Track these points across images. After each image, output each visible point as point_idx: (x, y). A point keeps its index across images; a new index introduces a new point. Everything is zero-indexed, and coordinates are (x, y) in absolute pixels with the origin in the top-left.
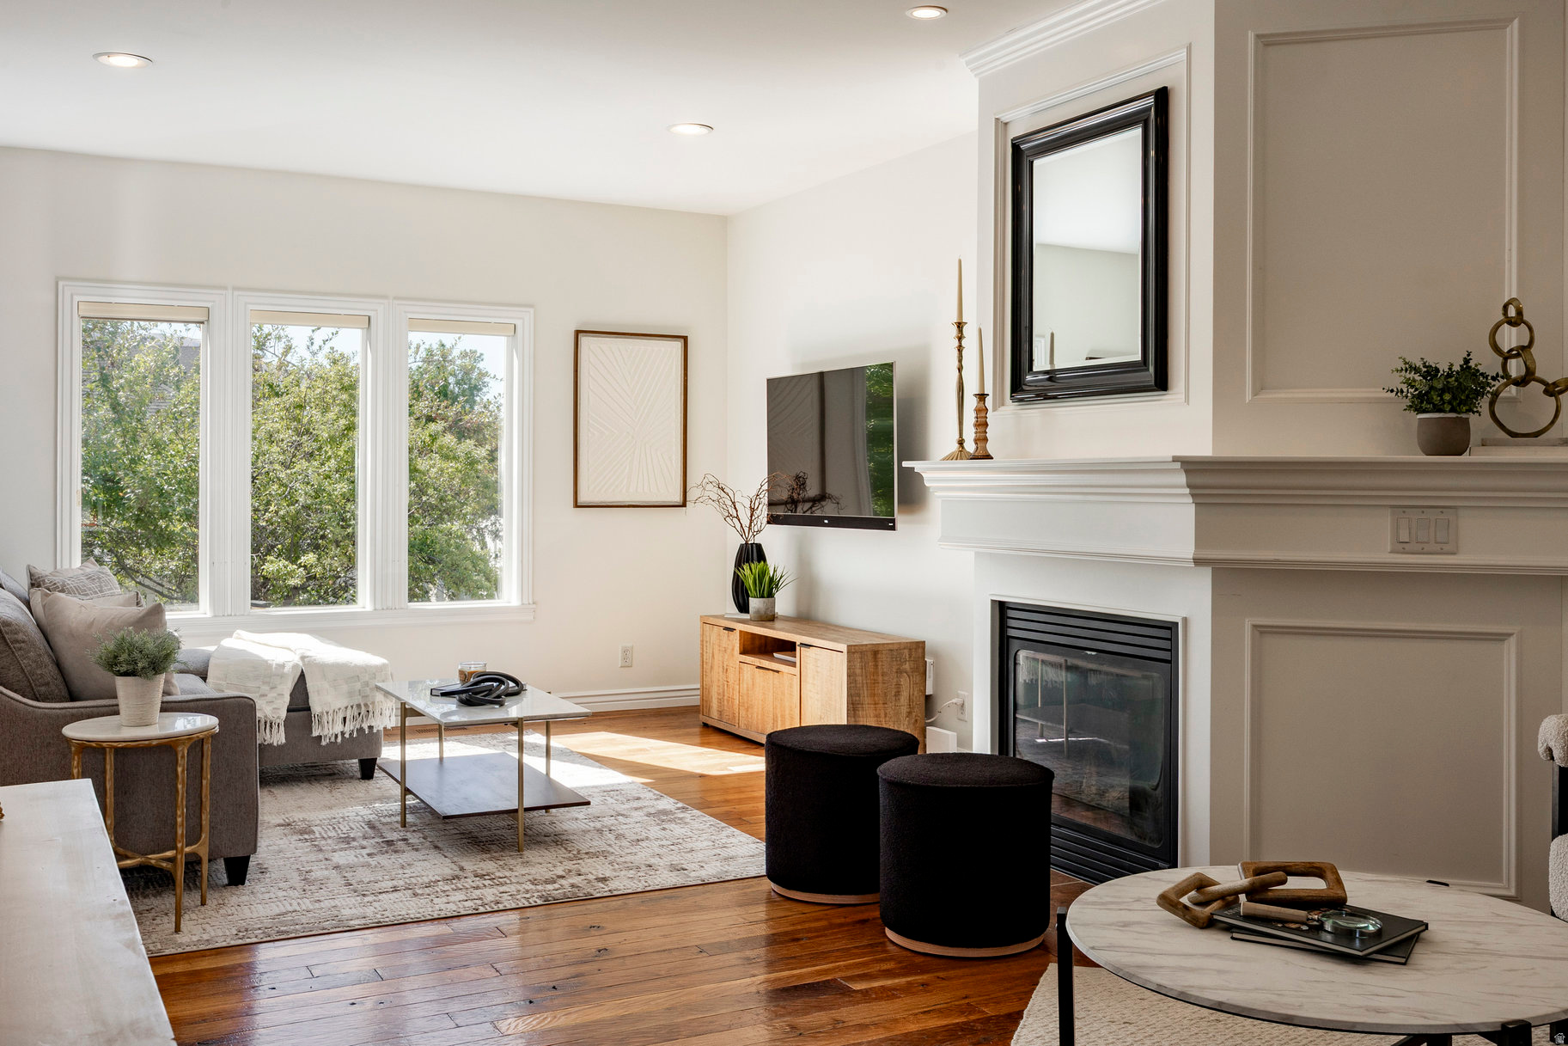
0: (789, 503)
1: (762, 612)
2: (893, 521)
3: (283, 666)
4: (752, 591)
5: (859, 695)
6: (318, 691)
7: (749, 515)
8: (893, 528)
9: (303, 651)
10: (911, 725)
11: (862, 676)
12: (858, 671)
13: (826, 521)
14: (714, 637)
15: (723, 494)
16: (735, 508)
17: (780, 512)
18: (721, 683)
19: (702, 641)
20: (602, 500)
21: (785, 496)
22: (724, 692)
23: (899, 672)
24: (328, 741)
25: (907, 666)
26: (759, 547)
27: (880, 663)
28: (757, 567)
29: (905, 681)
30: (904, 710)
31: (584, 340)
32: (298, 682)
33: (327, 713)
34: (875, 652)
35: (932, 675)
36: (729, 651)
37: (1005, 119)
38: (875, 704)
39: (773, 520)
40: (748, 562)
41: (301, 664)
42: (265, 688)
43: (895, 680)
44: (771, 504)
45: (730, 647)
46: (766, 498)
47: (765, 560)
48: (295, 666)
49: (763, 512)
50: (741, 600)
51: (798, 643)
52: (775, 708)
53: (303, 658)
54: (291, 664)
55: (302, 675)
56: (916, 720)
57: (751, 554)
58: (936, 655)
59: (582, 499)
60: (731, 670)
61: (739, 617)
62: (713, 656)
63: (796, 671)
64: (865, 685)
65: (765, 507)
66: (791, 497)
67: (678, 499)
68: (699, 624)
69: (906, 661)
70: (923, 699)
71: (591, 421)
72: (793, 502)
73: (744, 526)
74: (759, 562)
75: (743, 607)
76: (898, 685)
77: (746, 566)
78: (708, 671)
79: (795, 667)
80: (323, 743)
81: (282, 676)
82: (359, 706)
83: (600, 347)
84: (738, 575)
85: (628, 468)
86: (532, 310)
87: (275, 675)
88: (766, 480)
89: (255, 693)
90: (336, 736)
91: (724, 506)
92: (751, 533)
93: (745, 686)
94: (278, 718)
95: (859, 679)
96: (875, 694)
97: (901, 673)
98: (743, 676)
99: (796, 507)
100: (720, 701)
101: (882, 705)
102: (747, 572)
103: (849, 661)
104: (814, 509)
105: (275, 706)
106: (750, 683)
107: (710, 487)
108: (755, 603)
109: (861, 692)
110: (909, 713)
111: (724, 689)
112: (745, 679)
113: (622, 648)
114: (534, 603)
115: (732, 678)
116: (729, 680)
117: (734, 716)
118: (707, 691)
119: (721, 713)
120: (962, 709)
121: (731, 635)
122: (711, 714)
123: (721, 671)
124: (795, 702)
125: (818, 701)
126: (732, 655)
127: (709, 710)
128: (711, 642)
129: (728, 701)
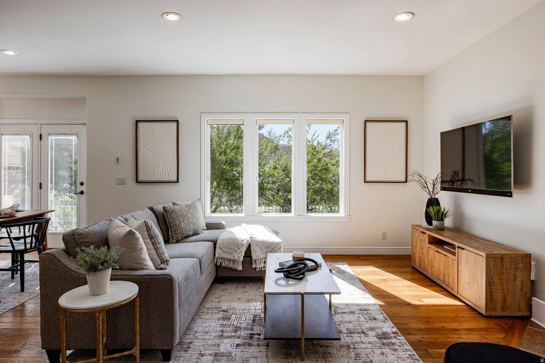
0: (450, 182)
1: (439, 226)
2: (511, 193)
3: (243, 241)
4: (434, 218)
5: (492, 278)
6: (255, 251)
7: (432, 187)
8: (511, 196)
9: (251, 235)
10: (523, 296)
11: (494, 269)
12: (492, 267)
13: (470, 191)
14: (417, 234)
15: (421, 179)
16: (427, 184)
17: (446, 185)
18: (420, 253)
19: (412, 235)
20: (375, 180)
21: (448, 179)
22: (421, 257)
23: (516, 268)
24: (259, 269)
25: (520, 266)
26: (437, 199)
27: (505, 264)
28: (436, 208)
29: (519, 273)
30: (519, 288)
31: (368, 123)
32: (248, 247)
33: (258, 259)
34: (502, 258)
35: (534, 270)
36: (423, 241)
38: (502, 283)
39: (443, 189)
40: (432, 206)
41: (250, 240)
42: (236, 249)
43: (513, 272)
44: (442, 182)
45: (424, 240)
46: (440, 180)
47: (439, 205)
48: (248, 241)
49: (439, 186)
50: (429, 220)
51: (457, 246)
52: (444, 270)
53: (251, 238)
54: (246, 240)
55: (250, 245)
56: (526, 293)
57: (433, 202)
58: (538, 261)
59: (367, 179)
60: (424, 249)
61: (428, 228)
62: (417, 241)
63: (456, 258)
64: (496, 274)
65: (440, 184)
66: (452, 180)
67: (403, 179)
68: (411, 228)
69: (520, 263)
70: (529, 283)
71: (370, 152)
72: (452, 182)
73: (430, 191)
74: (437, 206)
75: (430, 223)
76: (515, 275)
77: (431, 208)
78: (415, 247)
79: (455, 255)
80: (257, 270)
81: (242, 245)
83: (374, 126)
84: (427, 211)
85: (384, 169)
86: (349, 114)
87: (240, 244)
88: (440, 173)
89: (233, 250)
90: (262, 268)
91: (422, 183)
92: (433, 194)
93: (430, 257)
94: (240, 260)
95: (493, 271)
96: (501, 279)
97: (517, 269)
98: (430, 253)
99: (454, 184)
100: (420, 260)
101: (505, 284)
102: (432, 210)
103: (487, 261)
104: (462, 185)
105: (239, 256)
106: (433, 256)
107: (416, 175)
108: (435, 223)
109: (494, 277)
110: (521, 290)
111: (421, 256)
112: (430, 254)
113: (382, 232)
114: (350, 215)
115: (425, 252)
116: (423, 253)
117: (425, 268)
118: (414, 255)
119: (420, 265)
121: (424, 235)
122: (416, 264)
123: (420, 248)
124: (455, 271)
125: (468, 275)
126: (425, 243)
127: (415, 262)
128: (416, 236)
129: (423, 261)
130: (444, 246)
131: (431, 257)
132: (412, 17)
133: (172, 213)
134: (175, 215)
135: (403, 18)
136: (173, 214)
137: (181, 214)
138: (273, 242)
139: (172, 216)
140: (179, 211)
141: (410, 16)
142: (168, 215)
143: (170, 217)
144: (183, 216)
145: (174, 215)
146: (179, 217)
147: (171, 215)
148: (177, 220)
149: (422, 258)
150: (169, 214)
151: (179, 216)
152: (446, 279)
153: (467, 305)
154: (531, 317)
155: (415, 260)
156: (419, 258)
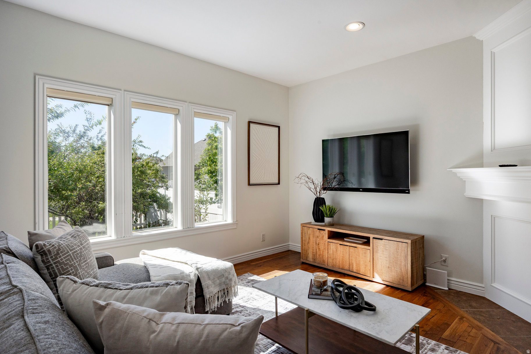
1: (331, 222)
2: (409, 190)
6: (207, 287)
8: (409, 193)
9: (197, 265)
12: (413, 250)
13: (361, 190)
17: (327, 186)
18: (314, 248)
19: (302, 233)
20: (257, 183)
26: (322, 199)
27: (417, 246)
30: (421, 263)
31: (252, 125)
32: (197, 283)
33: (212, 296)
41: (197, 273)
45: (321, 236)
47: (325, 203)
48: (195, 275)
50: (318, 218)
51: (371, 238)
53: (197, 269)
54: (193, 273)
55: (199, 279)
61: (316, 224)
63: (370, 248)
67: (276, 182)
69: (421, 244)
71: (253, 154)
75: (320, 220)
76: (420, 253)
78: (306, 244)
79: (369, 246)
82: (224, 290)
83: (256, 128)
86: (235, 113)
93: (331, 251)
95: (413, 253)
96: (416, 258)
101: (417, 262)
103: (412, 247)
106: (335, 250)
107: (303, 178)
109: (413, 258)
112: (331, 248)
113: (262, 234)
114: (237, 221)
115: (322, 247)
116: (320, 248)
117: (324, 261)
118: (305, 251)
119: (314, 259)
120: (445, 261)
121: (322, 232)
122: (308, 260)
123: (314, 244)
124: (368, 259)
125: (386, 260)
126: (323, 239)
127: (307, 258)
128: (308, 233)
129: (319, 255)
130: (345, 239)
131: (333, 250)
132: (362, 28)
133: (58, 254)
134: (65, 258)
135: (354, 27)
136: (60, 257)
137: (73, 253)
138: (226, 268)
139: (59, 259)
140: (70, 249)
141: (361, 26)
142: (50, 259)
143: (55, 263)
144: (77, 257)
145: (62, 258)
146: (72, 260)
147: (56, 258)
148: (71, 266)
149: (318, 252)
150: (52, 257)
151: (71, 257)
152: (353, 267)
153: (387, 286)
154: (426, 283)
155: (307, 256)
156: (314, 254)
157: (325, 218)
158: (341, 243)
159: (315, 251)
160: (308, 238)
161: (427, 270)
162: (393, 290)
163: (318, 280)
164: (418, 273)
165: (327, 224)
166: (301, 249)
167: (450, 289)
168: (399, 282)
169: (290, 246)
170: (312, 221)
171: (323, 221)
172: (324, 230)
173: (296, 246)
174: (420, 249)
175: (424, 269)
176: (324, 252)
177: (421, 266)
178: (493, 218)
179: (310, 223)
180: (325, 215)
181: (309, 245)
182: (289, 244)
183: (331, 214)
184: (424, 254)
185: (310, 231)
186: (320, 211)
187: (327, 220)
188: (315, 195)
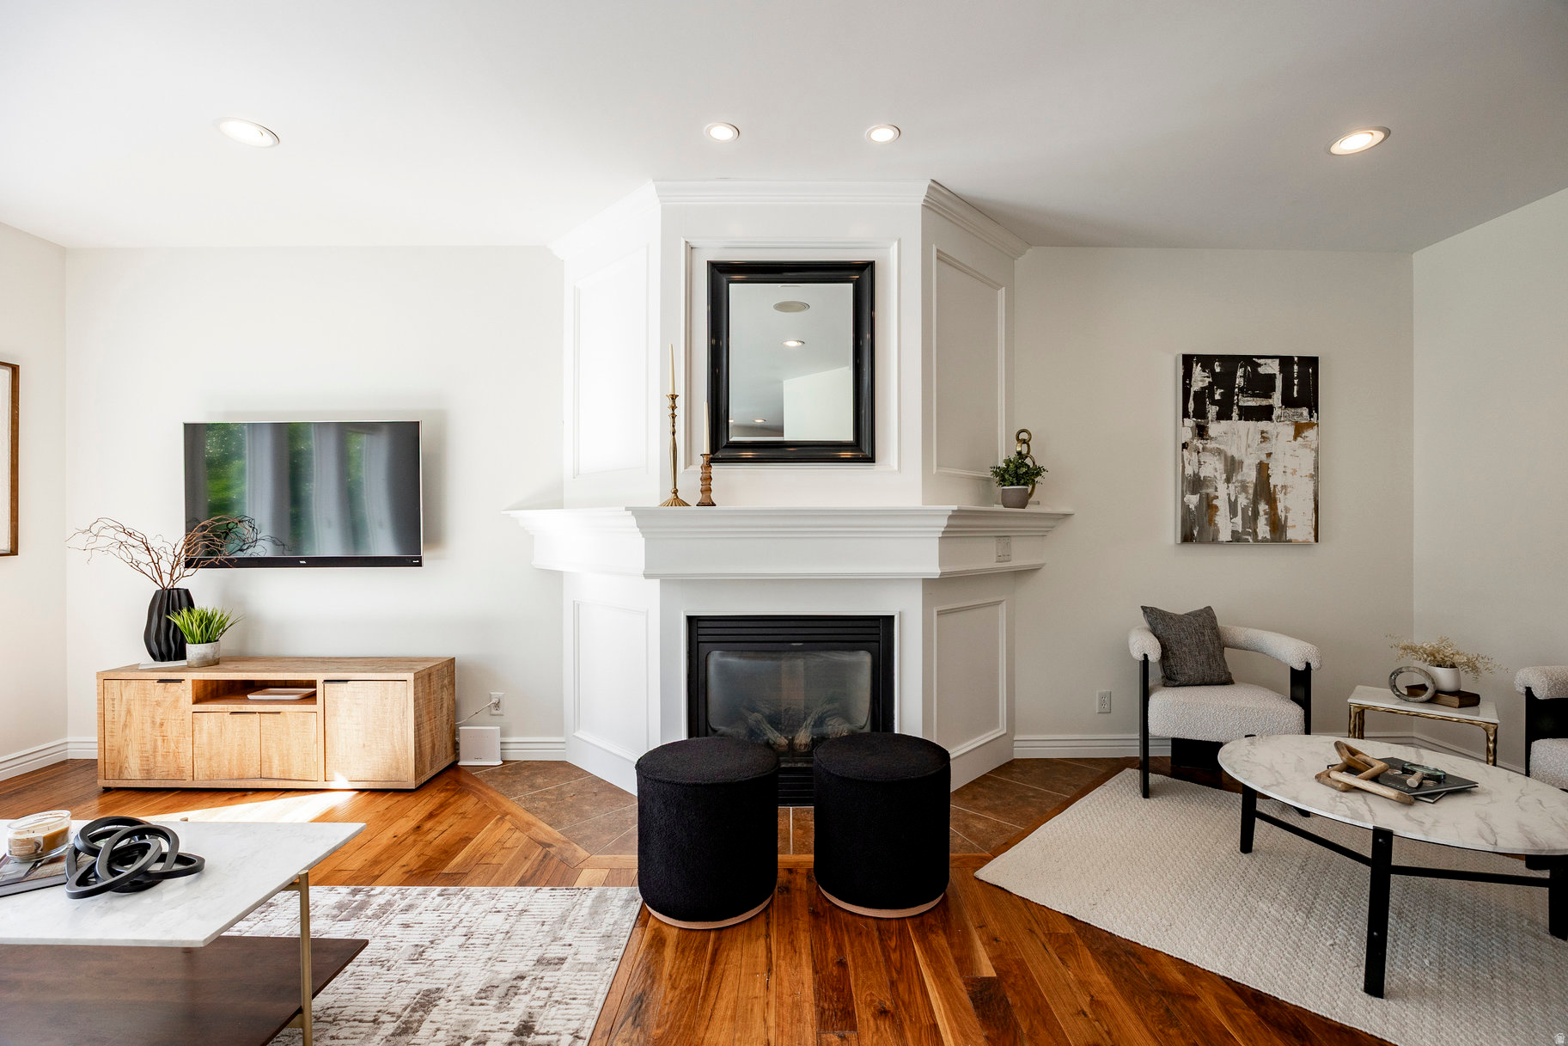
1: (208, 657)
2: (418, 557)
7: (172, 560)
8: (420, 565)
10: (449, 731)
11: (423, 698)
12: (420, 694)
13: (303, 562)
16: (150, 554)
18: (148, 739)
19: (103, 700)
22: (155, 749)
25: (446, 680)
26: (182, 591)
27: (432, 684)
29: (445, 694)
30: (445, 719)
34: (429, 674)
36: (168, 704)
37: (693, 245)
38: (430, 720)
39: (197, 564)
43: (440, 695)
45: (172, 700)
47: (195, 604)
51: (319, 681)
52: (264, 749)
56: (451, 725)
60: (172, 723)
61: (155, 667)
62: (129, 712)
63: (317, 708)
64: (424, 705)
67: (5, 546)
68: (96, 681)
69: (446, 677)
70: (454, 706)
75: (172, 656)
76: (441, 699)
79: (313, 703)
93: (205, 737)
98: (201, 729)
100: (146, 759)
101: (433, 720)
102: (188, 618)
103: (415, 687)
106: (218, 731)
111: (155, 745)
112: (205, 727)
116: (169, 734)
117: (180, 770)
118: (115, 752)
119: (148, 771)
120: (497, 705)
121: (172, 687)
122: (126, 775)
123: (148, 726)
124: (313, 737)
125: (359, 730)
126: (176, 707)
127: (121, 772)
128: (124, 697)
129: (165, 756)
130: (249, 696)
131: (209, 734)
149: (160, 749)
152: (271, 767)
153: (361, 791)
154: (458, 761)
155: (121, 767)
156: (148, 757)
157: (188, 646)
158: (235, 708)
159: (149, 747)
160: (123, 713)
161: (461, 734)
162: (372, 797)
163: (24, 837)
164: (437, 744)
165: (194, 663)
166: (99, 749)
167: (505, 762)
168: (389, 775)
169: (69, 746)
170: (145, 658)
171: (181, 655)
172: (180, 681)
173: (82, 743)
174: (442, 688)
175: (454, 733)
176: (181, 745)
177: (446, 727)
178: (577, 606)
179: (134, 668)
180: (189, 639)
181: (127, 731)
182: (67, 743)
183: (207, 631)
184: (454, 700)
185: (132, 690)
186: (172, 627)
187: (194, 651)
188: (156, 582)
